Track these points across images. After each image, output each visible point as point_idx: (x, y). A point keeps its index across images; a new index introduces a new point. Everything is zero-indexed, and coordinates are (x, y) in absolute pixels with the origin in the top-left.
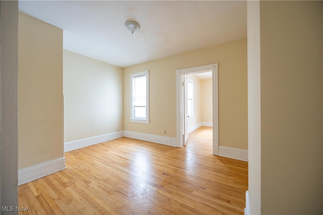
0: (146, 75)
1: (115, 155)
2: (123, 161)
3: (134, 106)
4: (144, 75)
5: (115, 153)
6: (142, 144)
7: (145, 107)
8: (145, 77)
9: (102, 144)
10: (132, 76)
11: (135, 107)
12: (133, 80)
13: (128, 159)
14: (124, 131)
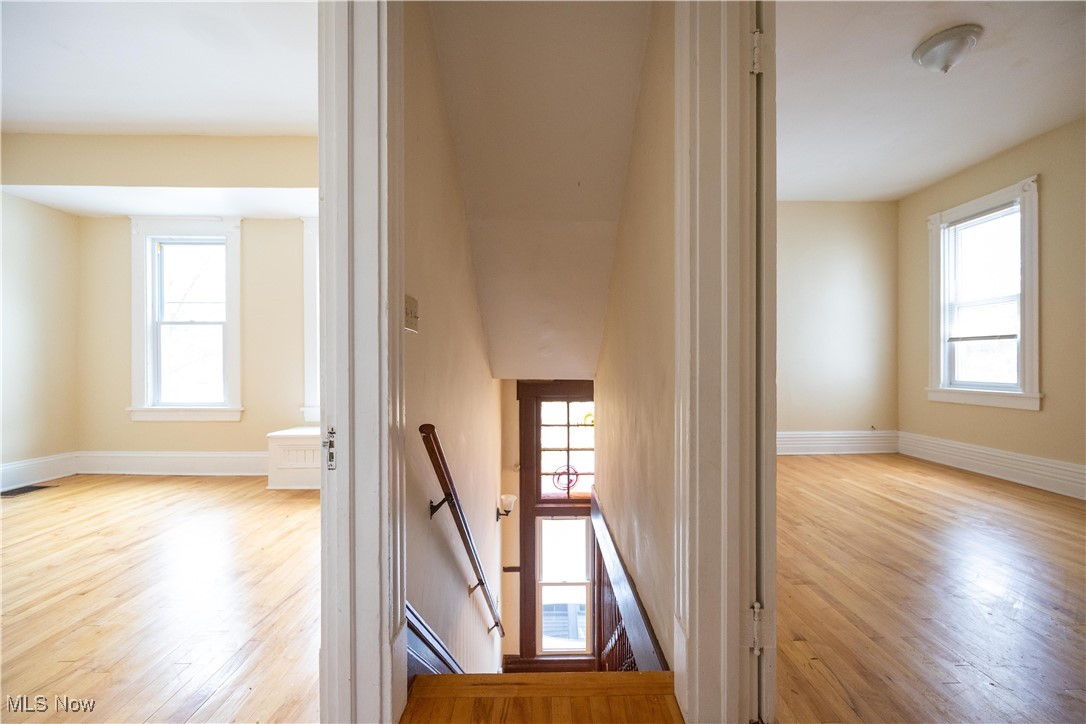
0: (1019, 200)
1: (868, 491)
2: (902, 512)
3: (951, 340)
4: (1010, 204)
5: (865, 488)
6: (993, 490)
7: (1013, 336)
8: (1017, 207)
9: (817, 459)
10: (941, 222)
11: (956, 343)
12: (947, 236)
13: (921, 513)
14: (901, 433)
